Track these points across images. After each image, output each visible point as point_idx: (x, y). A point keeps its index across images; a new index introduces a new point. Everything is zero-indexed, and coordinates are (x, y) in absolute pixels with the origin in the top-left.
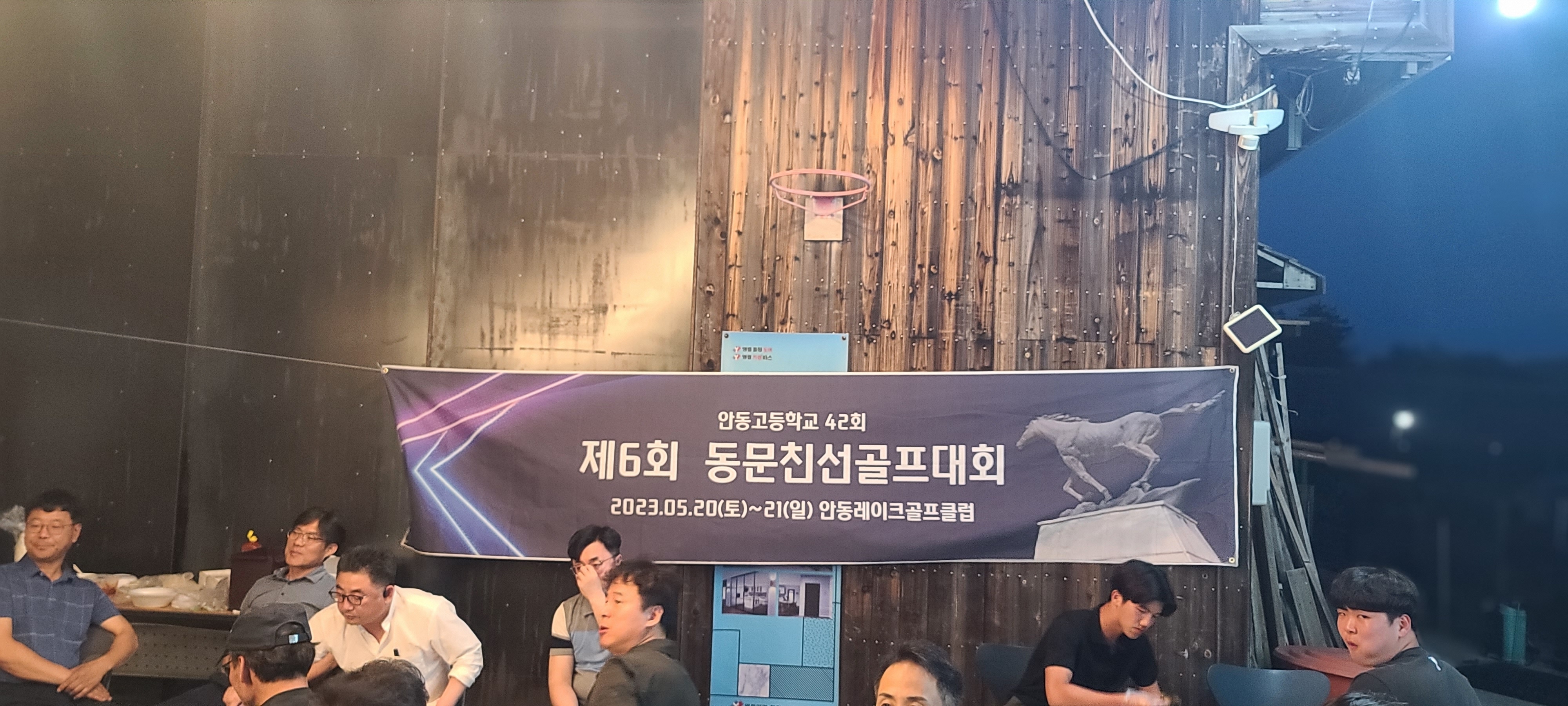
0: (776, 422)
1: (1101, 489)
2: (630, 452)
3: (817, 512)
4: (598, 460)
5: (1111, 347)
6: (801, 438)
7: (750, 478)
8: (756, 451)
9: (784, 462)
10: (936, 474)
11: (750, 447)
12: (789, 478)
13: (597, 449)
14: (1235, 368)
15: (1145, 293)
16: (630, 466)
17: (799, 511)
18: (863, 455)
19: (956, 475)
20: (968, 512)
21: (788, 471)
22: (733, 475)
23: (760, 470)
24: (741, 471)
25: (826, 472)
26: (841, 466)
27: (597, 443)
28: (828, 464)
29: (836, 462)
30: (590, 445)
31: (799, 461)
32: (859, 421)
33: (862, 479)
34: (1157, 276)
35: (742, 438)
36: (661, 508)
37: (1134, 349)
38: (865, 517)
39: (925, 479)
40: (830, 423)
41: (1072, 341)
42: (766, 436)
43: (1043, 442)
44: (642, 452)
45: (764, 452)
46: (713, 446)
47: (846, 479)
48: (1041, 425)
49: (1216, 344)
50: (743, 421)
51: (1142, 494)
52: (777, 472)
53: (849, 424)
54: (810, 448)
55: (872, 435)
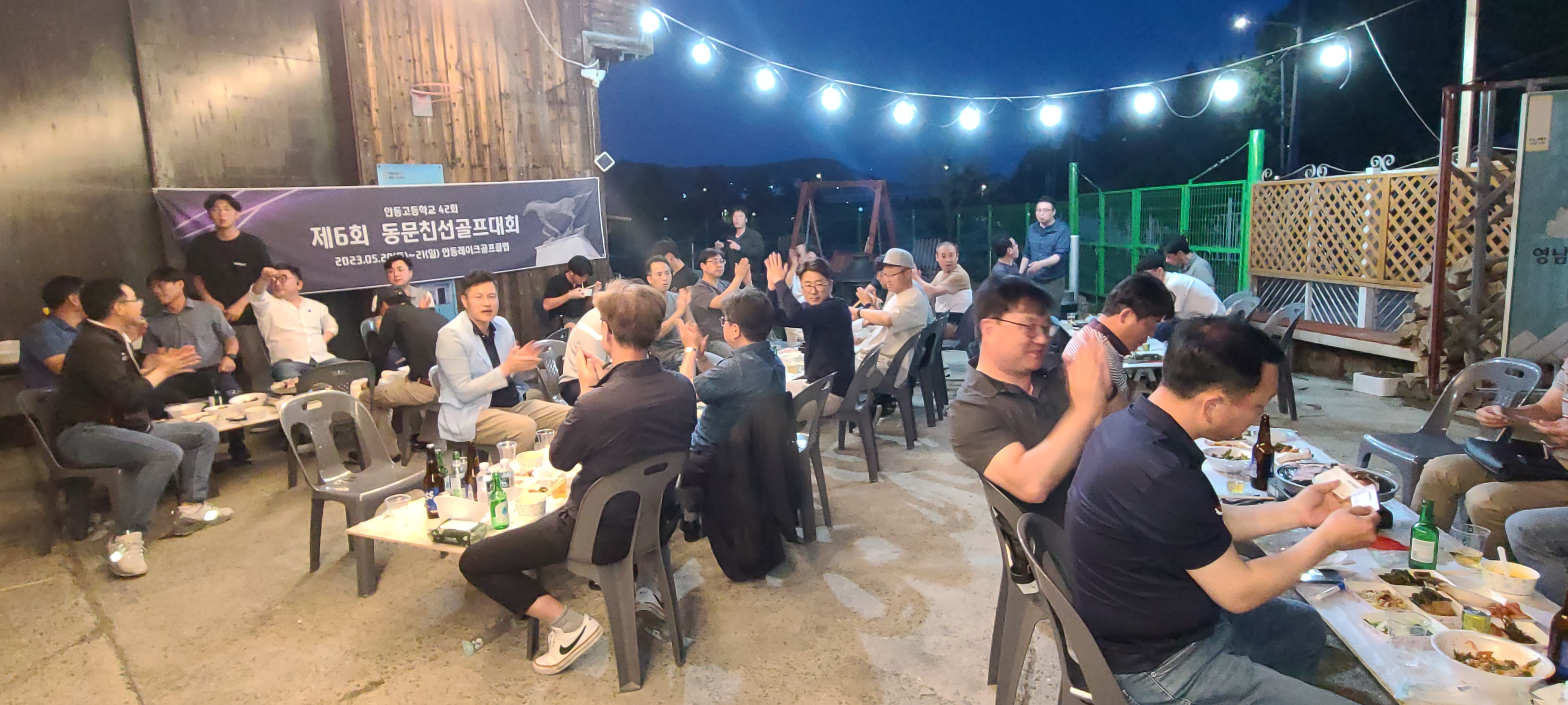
0: (414, 211)
1: (557, 231)
2: (340, 232)
3: (441, 254)
4: (322, 238)
5: (553, 170)
6: (428, 218)
7: (406, 240)
8: (408, 227)
9: (422, 231)
10: (492, 231)
11: (404, 225)
12: (425, 238)
13: (320, 232)
14: (598, 178)
15: (563, 146)
16: (342, 240)
17: (433, 254)
18: (458, 225)
19: (500, 231)
20: (506, 247)
21: (425, 235)
22: (397, 240)
23: (411, 236)
24: (401, 237)
25: (443, 234)
26: (449, 231)
27: (319, 229)
28: (443, 230)
29: (447, 229)
30: (316, 230)
31: (429, 230)
32: (454, 209)
33: (460, 236)
34: (567, 139)
35: (398, 221)
36: (363, 259)
37: (561, 171)
38: (464, 254)
39: (487, 233)
40: (441, 210)
41: (538, 168)
42: (410, 219)
43: (533, 213)
44: (347, 232)
45: (411, 226)
46: (385, 226)
47: (452, 237)
48: (532, 206)
49: (590, 168)
50: (397, 212)
51: (571, 232)
52: (419, 236)
53: (450, 210)
54: (433, 223)
55: (461, 215)
